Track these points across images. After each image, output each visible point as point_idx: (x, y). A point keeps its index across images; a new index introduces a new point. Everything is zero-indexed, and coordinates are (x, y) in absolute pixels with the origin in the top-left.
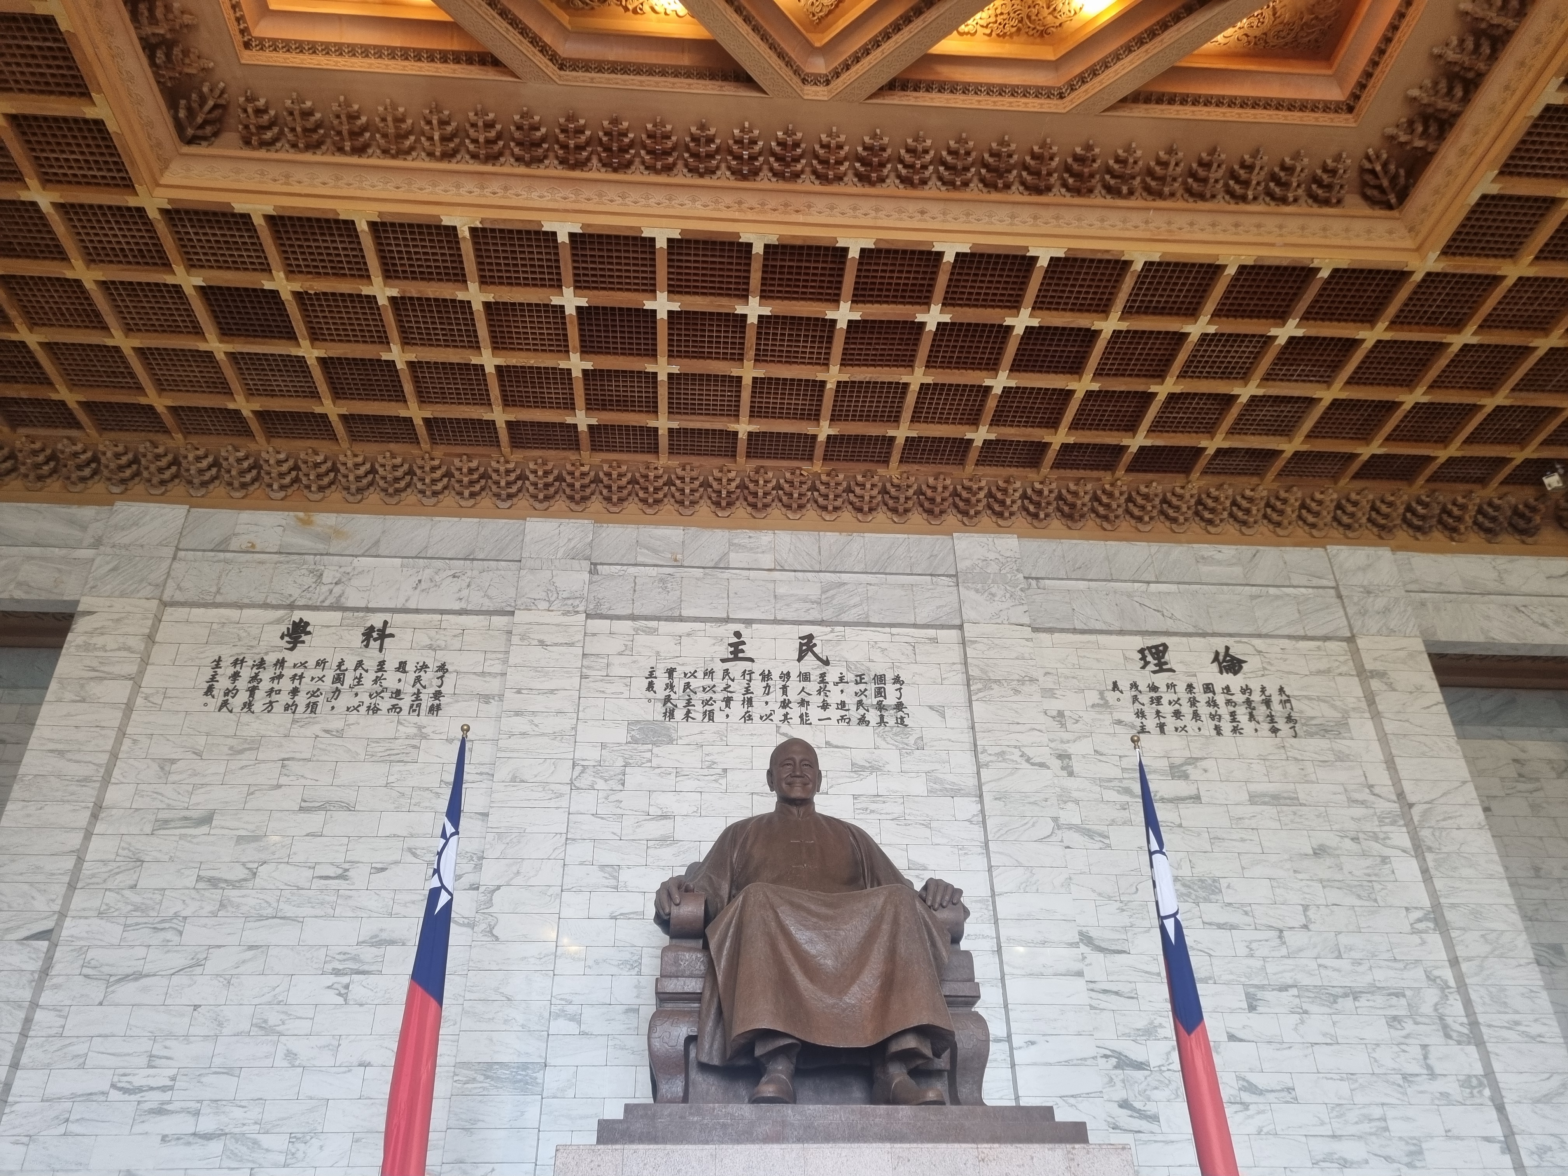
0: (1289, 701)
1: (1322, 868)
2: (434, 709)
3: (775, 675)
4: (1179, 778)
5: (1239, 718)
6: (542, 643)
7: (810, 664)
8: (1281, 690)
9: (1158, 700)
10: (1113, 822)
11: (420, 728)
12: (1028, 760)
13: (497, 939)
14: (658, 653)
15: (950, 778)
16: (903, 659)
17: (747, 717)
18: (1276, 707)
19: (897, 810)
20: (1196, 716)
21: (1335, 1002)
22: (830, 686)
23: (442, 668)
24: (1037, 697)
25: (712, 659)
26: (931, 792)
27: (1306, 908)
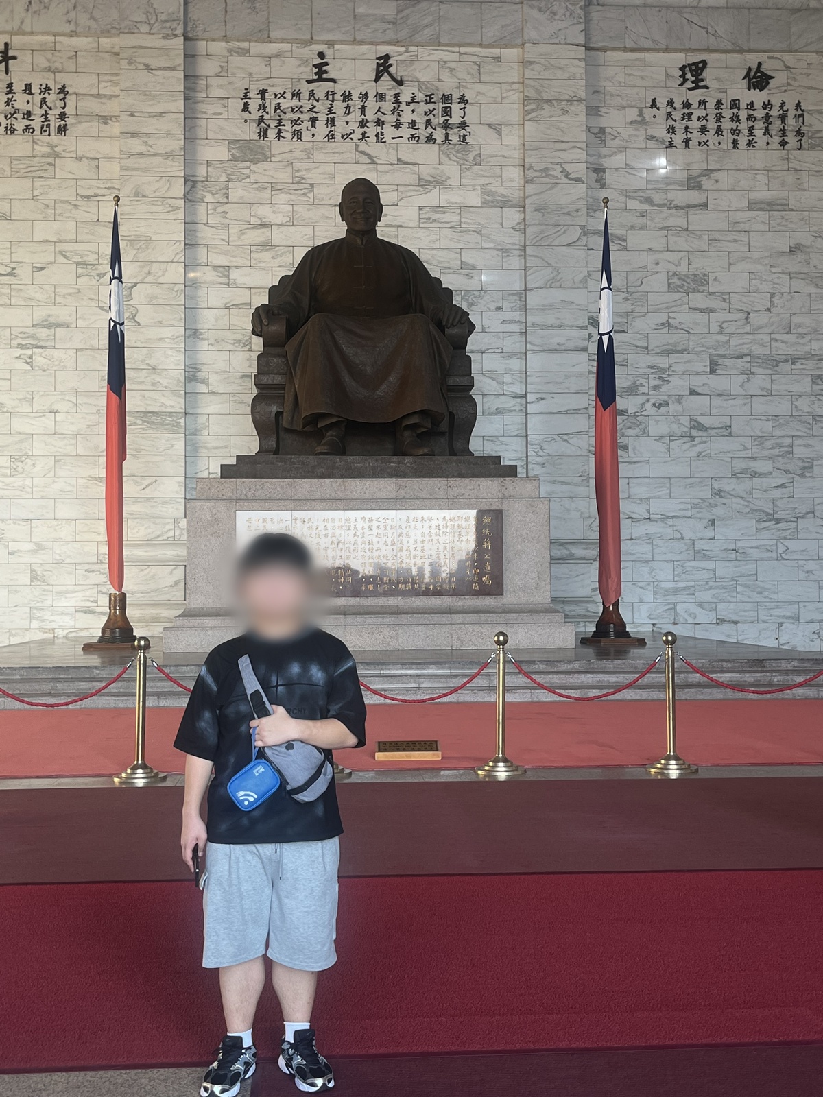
0: (802, 116)
1: (793, 264)
2: (62, 130)
3: (355, 96)
4: (694, 188)
5: (756, 132)
6: (147, 67)
7: (386, 84)
8: (798, 105)
9: (688, 117)
10: (632, 228)
11: (53, 147)
12: (567, 176)
13: (139, 324)
14: (250, 75)
15: (501, 190)
16: (468, 78)
17: (331, 137)
18: (790, 121)
19: (454, 219)
20: (719, 131)
21: (777, 366)
22: (403, 106)
23: (63, 90)
24: (583, 117)
25: (299, 80)
26: (484, 203)
27: (772, 295)
